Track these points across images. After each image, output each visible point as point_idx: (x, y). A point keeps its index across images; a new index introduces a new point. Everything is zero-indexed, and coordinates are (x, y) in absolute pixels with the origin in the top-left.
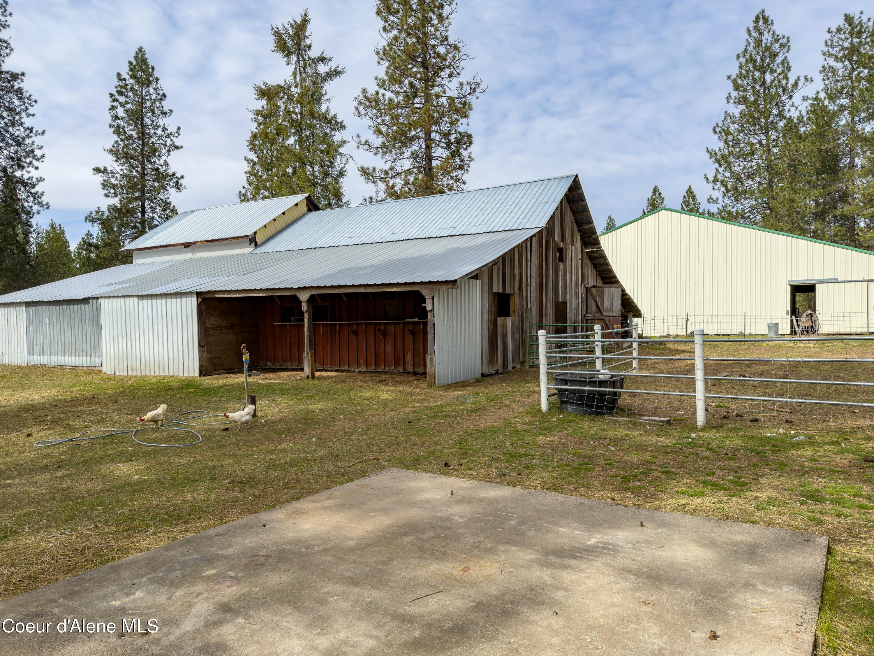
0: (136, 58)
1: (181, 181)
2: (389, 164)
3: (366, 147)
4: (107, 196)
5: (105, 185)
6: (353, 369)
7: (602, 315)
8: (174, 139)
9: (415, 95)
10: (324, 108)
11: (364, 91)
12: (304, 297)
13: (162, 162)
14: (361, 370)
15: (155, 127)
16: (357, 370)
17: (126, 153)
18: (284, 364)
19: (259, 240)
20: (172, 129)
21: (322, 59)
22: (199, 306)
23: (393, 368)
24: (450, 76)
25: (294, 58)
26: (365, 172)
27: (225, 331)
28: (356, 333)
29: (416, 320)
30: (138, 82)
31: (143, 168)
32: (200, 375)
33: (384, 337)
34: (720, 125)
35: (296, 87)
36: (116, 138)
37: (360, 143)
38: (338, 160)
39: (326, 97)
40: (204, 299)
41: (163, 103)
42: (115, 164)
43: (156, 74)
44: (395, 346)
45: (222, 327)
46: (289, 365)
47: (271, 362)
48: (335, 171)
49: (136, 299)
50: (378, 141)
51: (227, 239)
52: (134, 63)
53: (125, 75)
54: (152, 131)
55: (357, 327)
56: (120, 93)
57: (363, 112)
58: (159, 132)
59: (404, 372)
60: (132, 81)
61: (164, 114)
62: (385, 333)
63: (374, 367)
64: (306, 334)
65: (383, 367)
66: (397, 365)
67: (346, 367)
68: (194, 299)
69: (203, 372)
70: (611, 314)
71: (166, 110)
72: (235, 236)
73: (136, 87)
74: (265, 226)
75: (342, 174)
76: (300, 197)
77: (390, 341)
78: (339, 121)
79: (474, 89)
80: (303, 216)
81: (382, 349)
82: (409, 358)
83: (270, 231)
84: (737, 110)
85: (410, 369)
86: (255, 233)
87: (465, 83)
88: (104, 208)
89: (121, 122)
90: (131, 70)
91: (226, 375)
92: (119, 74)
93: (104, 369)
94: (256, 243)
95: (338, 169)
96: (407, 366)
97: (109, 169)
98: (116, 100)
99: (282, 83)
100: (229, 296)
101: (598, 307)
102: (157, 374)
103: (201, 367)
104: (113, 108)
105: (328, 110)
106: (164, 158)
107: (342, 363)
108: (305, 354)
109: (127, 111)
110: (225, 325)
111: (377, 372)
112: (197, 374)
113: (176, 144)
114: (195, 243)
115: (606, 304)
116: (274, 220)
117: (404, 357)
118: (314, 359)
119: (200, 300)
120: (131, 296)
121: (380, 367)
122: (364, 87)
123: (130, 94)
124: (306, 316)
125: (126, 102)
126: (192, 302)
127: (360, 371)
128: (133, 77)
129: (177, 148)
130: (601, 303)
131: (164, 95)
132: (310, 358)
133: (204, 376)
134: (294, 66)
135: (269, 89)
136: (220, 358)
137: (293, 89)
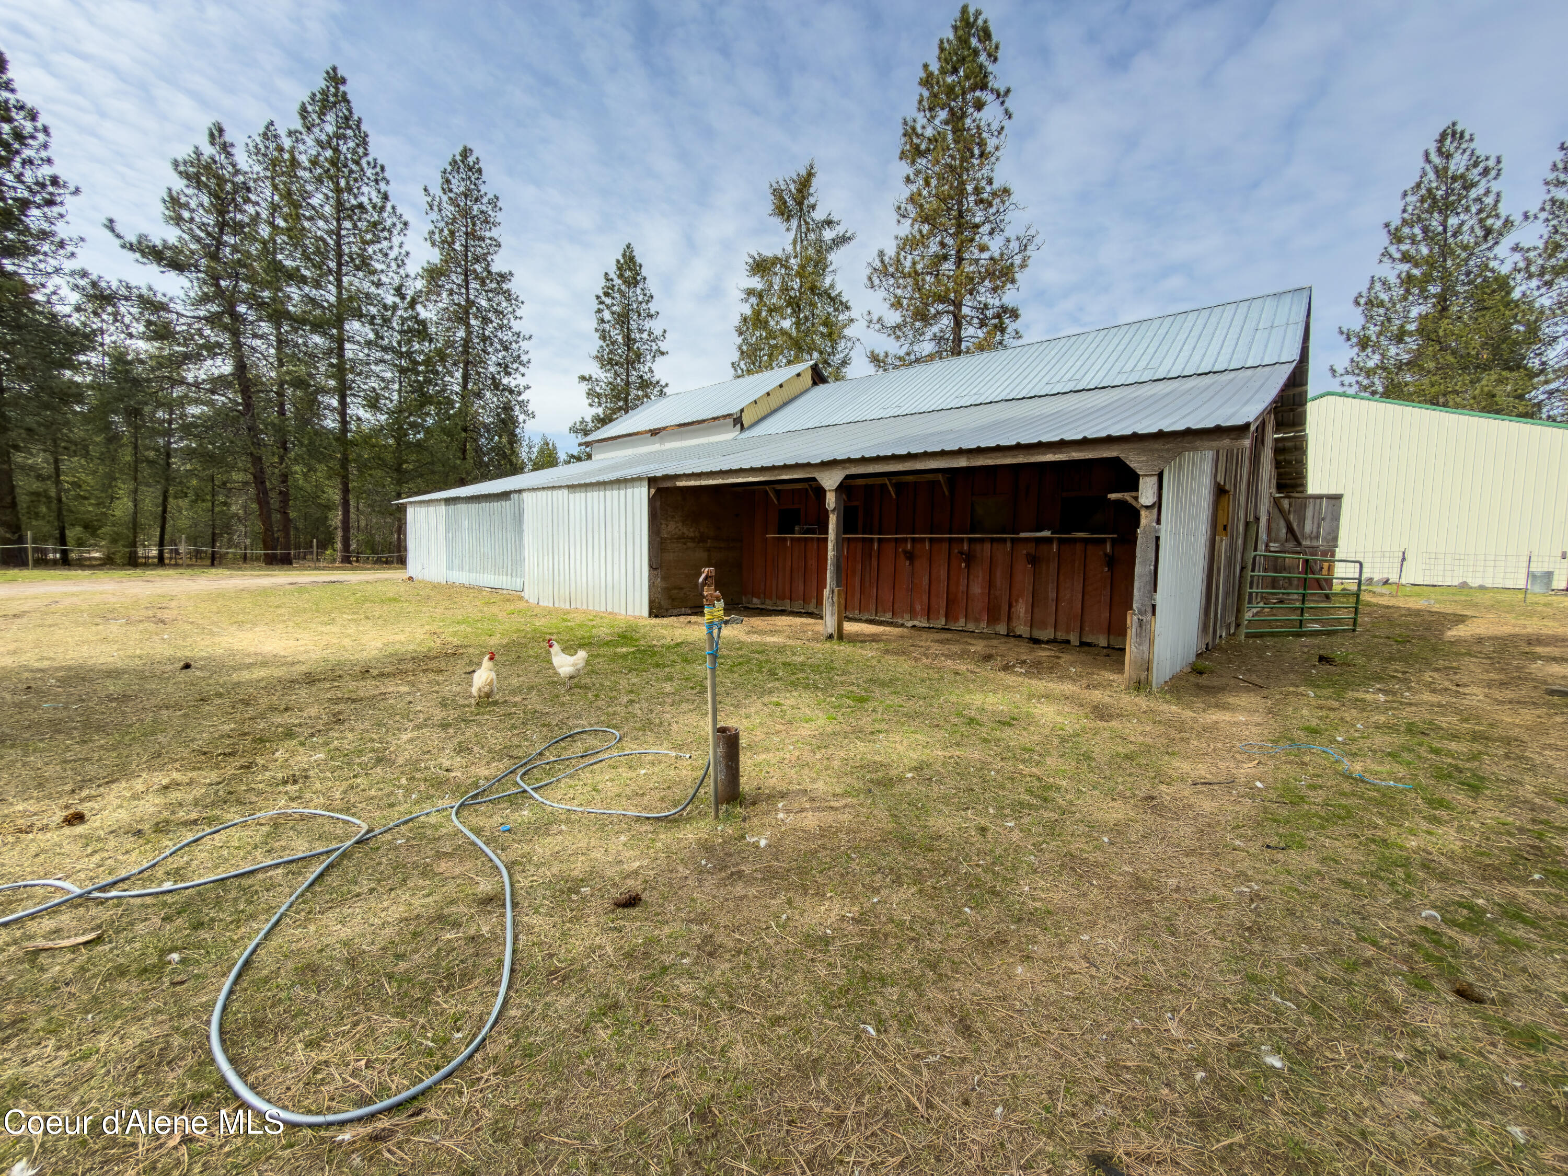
0: (624, 255)
1: (665, 390)
2: (905, 349)
3: (878, 326)
4: (591, 405)
5: (591, 394)
6: (900, 621)
7: (1299, 544)
8: (660, 343)
9: (945, 258)
10: (828, 281)
11: (881, 254)
12: (830, 481)
13: (647, 369)
14: (917, 623)
15: (641, 331)
16: (910, 624)
17: (611, 359)
18: (779, 602)
19: (746, 421)
20: (658, 332)
21: (829, 223)
22: (652, 501)
23: (983, 624)
24: (991, 233)
25: (794, 223)
26: (875, 359)
27: (690, 544)
28: (910, 556)
29: (1046, 534)
30: (625, 282)
31: (628, 376)
32: (650, 616)
33: (968, 566)
34: (1364, 294)
35: (796, 257)
36: (601, 343)
37: (871, 322)
38: (842, 344)
39: (830, 269)
40: (659, 490)
41: (650, 305)
42: (600, 371)
43: (644, 272)
44: (991, 584)
45: (688, 538)
46: (787, 604)
47: (759, 598)
48: (837, 359)
49: (566, 492)
50: (894, 317)
51: (704, 421)
52: (622, 261)
53: (612, 275)
54: (638, 336)
55: (913, 547)
56: (607, 294)
57: (876, 281)
58: (645, 336)
59: (1008, 635)
60: (620, 282)
61: (650, 316)
62: (970, 559)
63: (943, 621)
64: (831, 553)
65: (962, 622)
66: (993, 619)
67: (887, 617)
68: (645, 490)
69: (656, 611)
70: (1315, 543)
71: (652, 312)
72: (715, 415)
73: (623, 287)
74: (756, 402)
75: (844, 363)
76: (804, 366)
77: (980, 574)
78: (844, 300)
79: (1026, 246)
80: (806, 391)
81: (962, 588)
82: (1021, 609)
83: (762, 410)
84: (1392, 272)
85: (1022, 629)
86: (742, 411)
87: (1013, 237)
88: (588, 419)
89: (607, 326)
90: (619, 268)
91: (689, 618)
92: (606, 274)
93: (526, 595)
94: (742, 425)
95: (842, 355)
96: (1014, 623)
97: (594, 376)
98: (602, 303)
99: (779, 253)
100: (697, 483)
101: (1290, 529)
102: (591, 608)
103: (651, 603)
104: (599, 311)
105: (832, 286)
106: (649, 364)
107: (880, 609)
108: (826, 592)
109: (613, 313)
110: (692, 535)
111: (949, 629)
112: (645, 612)
113: (662, 349)
114: (664, 428)
115: (1308, 528)
116: (768, 394)
117: (1010, 606)
118: (843, 602)
119: (653, 491)
120: (560, 487)
121: (956, 619)
122: (881, 247)
123: (617, 295)
124: (833, 520)
125: (613, 305)
126: (640, 496)
127: (914, 626)
128: (621, 276)
129: (662, 353)
130: (1298, 525)
131: (651, 297)
132: (836, 599)
133: (656, 616)
134: (794, 232)
135: (764, 261)
136: (681, 589)
137: (792, 261)
